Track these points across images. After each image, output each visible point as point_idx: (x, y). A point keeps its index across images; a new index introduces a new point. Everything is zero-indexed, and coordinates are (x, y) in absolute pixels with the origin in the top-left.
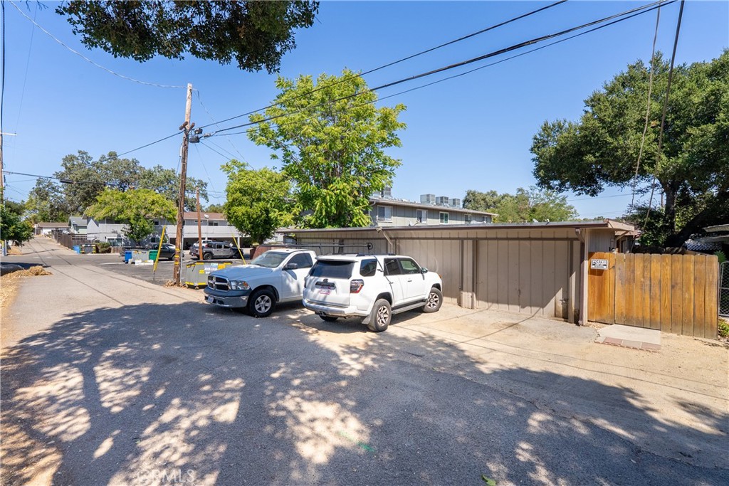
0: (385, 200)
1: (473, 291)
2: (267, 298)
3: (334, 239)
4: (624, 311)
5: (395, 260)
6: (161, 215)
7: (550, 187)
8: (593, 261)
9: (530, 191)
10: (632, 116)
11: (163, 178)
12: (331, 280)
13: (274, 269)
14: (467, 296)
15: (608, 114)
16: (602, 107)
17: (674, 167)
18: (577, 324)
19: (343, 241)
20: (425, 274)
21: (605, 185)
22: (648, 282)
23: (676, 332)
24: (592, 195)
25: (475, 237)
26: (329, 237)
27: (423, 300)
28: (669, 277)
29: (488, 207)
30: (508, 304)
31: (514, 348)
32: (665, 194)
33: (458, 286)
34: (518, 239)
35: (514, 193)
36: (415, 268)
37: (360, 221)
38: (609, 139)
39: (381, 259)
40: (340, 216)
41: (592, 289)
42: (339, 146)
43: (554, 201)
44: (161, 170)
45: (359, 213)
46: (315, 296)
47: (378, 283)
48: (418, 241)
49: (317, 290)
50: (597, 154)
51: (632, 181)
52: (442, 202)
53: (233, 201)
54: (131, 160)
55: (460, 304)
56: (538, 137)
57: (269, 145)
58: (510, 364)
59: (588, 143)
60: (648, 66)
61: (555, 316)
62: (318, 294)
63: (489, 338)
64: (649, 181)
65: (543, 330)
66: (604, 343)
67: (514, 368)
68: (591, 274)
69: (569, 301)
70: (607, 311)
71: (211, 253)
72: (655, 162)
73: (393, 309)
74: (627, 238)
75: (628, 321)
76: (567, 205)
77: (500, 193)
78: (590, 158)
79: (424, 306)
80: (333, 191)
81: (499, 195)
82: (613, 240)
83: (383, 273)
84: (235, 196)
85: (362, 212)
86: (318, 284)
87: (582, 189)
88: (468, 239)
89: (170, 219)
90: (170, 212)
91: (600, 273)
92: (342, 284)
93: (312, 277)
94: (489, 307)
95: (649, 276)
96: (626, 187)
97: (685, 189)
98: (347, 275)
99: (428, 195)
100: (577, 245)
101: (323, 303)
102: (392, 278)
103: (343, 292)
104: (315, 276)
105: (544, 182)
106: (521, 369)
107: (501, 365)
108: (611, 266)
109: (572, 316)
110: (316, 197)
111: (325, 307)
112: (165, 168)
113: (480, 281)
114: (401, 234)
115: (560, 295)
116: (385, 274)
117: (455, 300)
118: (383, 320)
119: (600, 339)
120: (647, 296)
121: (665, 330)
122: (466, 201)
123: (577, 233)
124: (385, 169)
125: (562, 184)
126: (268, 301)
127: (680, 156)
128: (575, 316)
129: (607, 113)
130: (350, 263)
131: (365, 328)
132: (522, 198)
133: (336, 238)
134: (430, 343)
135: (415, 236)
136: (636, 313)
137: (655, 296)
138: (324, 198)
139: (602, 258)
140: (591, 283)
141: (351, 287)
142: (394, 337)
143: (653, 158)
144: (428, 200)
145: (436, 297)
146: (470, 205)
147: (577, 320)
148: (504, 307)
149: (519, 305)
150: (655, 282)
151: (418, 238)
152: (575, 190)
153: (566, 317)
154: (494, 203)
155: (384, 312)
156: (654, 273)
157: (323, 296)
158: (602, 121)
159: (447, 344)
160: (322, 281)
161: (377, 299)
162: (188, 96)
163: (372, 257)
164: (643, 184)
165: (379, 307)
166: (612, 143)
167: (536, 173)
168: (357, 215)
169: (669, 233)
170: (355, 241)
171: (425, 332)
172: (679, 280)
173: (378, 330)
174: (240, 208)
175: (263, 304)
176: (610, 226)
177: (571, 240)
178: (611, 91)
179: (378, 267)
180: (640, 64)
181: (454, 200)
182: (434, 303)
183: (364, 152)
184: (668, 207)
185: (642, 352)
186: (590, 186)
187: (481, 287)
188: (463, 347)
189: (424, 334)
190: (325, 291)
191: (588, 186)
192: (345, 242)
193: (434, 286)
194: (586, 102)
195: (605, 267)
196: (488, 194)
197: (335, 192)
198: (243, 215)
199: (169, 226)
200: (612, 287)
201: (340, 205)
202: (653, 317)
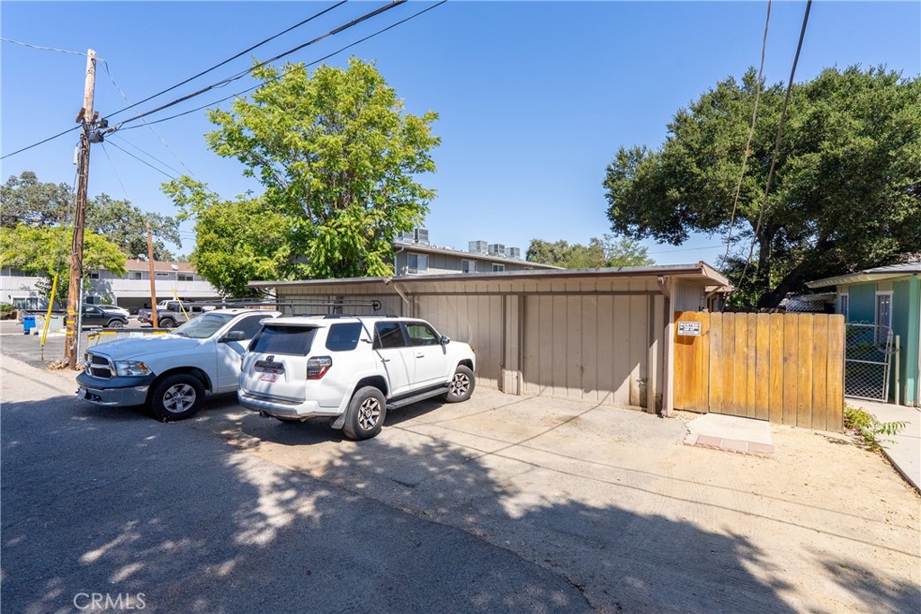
0: (421, 245)
1: (519, 369)
2: (187, 387)
3: (328, 295)
4: (721, 394)
5: (397, 324)
6: (99, 264)
7: (628, 234)
8: (681, 324)
9: (605, 241)
10: (722, 144)
11: (108, 212)
12: (278, 358)
13: (203, 341)
14: (510, 376)
15: (696, 139)
16: (690, 130)
17: (773, 207)
18: (659, 414)
19: (342, 298)
20: (447, 346)
21: (690, 232)
22: (753, 354)
23: (789, 423)
24: (676, 244)
25: (522, 290)
26: (323, 292)
27: (444, 385)
28: (780, 345)
29: (556, 260)
30: (567, 387)
31: (567, 461)
32: (758, 244)
33: (499, 361)
34: (580, 293)
35: (586, 244)
36: (432, 338)
37: (377, 272)
38: (696, 170)
39: (370, 323)
40: (347, 263)
41: (679, 364)
42: (343, 165)
43: (632, 254)
44: (108, 201)
45: (377, 261)
46: (255, 384)
47: (361, 361)
48: (444, 297)
49: (257, 374)
50: (682, 189)
51: (722, 227)
52: (496, 251)
53: (205, 244)
54: (58, 185)
55: (501, 388)
56: (613, 167)
57: (243, 159)
58: (557, 493)
59: (672, 174)
60: (740, 84)
61: (630, 404)
62: (258, 381)
63: (533, 443)
64: (741, 227)
65: (613, 426)
66: (696, 445)
67: (563, 501)
68: (678, 342)
69: (649, 381)
70: (699, 395)
71: (171, 318)
72: (751, 200)
73: (389, 401)
74: (718, 296)
75: (726, 409)
76: (648, 258)
77: (571, 244)
78: (674, 193)
79: (447, 393)
80: (336, 229)
81: (569, 246)
82: (703, 297)
83: (371, 345)
84: (208, 237)
85: (380, 260)
86: (259, 365)
87: (664, 236)
88: (512, 293)
89: (115, 270)
90: (114, 261)
91: (690, 340)
92: (295, 364)
93: (252, 353)
94: (541, 392)
95: (754, 345)
96: (715, 234)
97: (780, 239)
98: (303, 349)
99: (479, 242)
100: (659, 300)
101: (266, 397)
102: (387, 353)
103: (297, 378)
104: (256, 352)
105: (620, 226)
106: (573, 502)
107: (543, 497)
108: (705, 331)
109: (653, 403)
110: (312, 235)
111: (268, 403)
112: (113, 198)
113: (528, 355)
114: (421, 288)
115: (636, 373)
116: (375, 347)
117: (495, 383)
118: (371, 420)
119: (691, 439)
120: (752, 373)
121: (775, 421)
122: (530, 253)
123: (660, 282)
124: (417, 202)
125: (641, 230)
126: (189, 393)
127: (779, 192)
128: (656, 403)
129: (694, 137)
130: (310, 330)
131: (339, 435)
132: (596, 249)
133: (333, 295)
134: (439, 457)
135: (440, 291)
136: (737, 397)
137: (762, 373)
138: (323, 238)
139: (692, 319)
140: (679, 355)
141: (308, 369)
142: (385, 449)
143: (749, 194)
144: (479, 248)
145: (465, 379)
146: (535, 258)
147: (659, 409)
148: (560, 391)
149: (582, 388)
150: (762, 353)
151: (444, 294)
152: (657, 237)
153: (644, 406)
154: (564, 255)
155: (372, 407)
156: (760, 340)
157: (266, 384)
158: (687, 146)
159: (464, 458)
160: (265, 360)
161: (358, 388)
162: (88, 68)
163: (354, 320)
164: (735, 232)
165: (362, 399)
166: (699, 175)
167: (610, 215)
168: (372, 264)
169: (764, 291)
170: (360, 298)
171: (438, 437)
172: (793, 350)
173: (361, 437)
174: (215, 254)
175: (179, 398)
176: (704, 273)
177: (651, 294)
178: (699, 111)
179: (363, 335)
180: (730, 83)
181: (512, 249)
182: (463, 388)
183: (384, 177)
184: (762, 260)
185: (748, 457)
186: (674, 232)
187: (531, 364)
188: (489, 462)
189: (435, 440)
190: (269, 376)
191: (671, 233)
192: (346, 299)
193: (462, 363)
194: (670, 127)
195: (696, 332)
196: (557, 244)
197: (339, 230)
198: (220, 263)
199: (115, 281)
200: (705, 360)
201: (347, 249)
202: (759, 402)
